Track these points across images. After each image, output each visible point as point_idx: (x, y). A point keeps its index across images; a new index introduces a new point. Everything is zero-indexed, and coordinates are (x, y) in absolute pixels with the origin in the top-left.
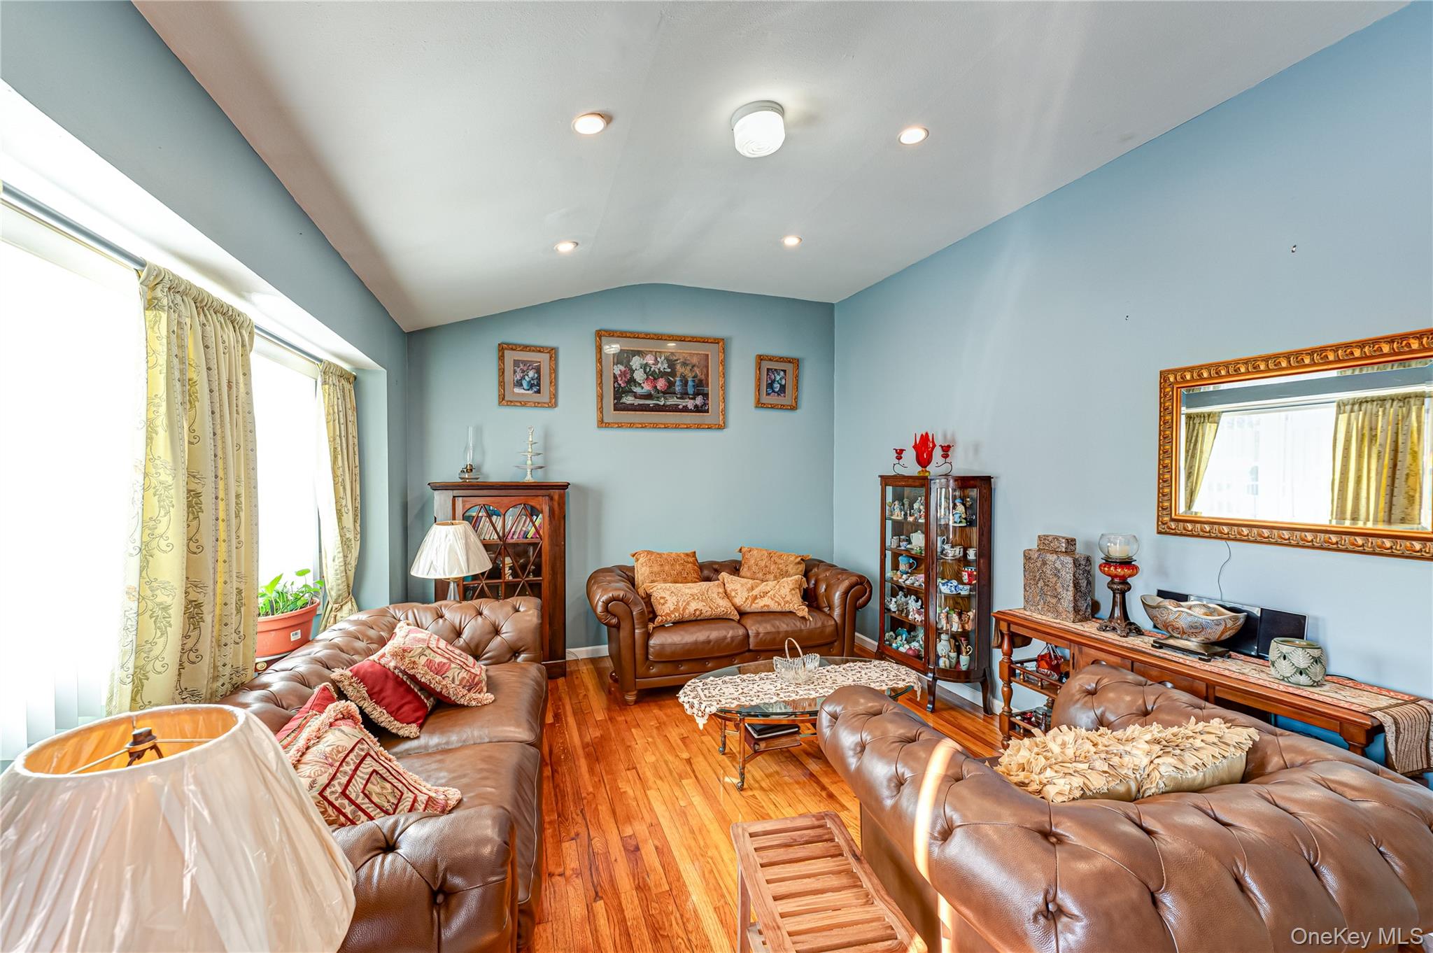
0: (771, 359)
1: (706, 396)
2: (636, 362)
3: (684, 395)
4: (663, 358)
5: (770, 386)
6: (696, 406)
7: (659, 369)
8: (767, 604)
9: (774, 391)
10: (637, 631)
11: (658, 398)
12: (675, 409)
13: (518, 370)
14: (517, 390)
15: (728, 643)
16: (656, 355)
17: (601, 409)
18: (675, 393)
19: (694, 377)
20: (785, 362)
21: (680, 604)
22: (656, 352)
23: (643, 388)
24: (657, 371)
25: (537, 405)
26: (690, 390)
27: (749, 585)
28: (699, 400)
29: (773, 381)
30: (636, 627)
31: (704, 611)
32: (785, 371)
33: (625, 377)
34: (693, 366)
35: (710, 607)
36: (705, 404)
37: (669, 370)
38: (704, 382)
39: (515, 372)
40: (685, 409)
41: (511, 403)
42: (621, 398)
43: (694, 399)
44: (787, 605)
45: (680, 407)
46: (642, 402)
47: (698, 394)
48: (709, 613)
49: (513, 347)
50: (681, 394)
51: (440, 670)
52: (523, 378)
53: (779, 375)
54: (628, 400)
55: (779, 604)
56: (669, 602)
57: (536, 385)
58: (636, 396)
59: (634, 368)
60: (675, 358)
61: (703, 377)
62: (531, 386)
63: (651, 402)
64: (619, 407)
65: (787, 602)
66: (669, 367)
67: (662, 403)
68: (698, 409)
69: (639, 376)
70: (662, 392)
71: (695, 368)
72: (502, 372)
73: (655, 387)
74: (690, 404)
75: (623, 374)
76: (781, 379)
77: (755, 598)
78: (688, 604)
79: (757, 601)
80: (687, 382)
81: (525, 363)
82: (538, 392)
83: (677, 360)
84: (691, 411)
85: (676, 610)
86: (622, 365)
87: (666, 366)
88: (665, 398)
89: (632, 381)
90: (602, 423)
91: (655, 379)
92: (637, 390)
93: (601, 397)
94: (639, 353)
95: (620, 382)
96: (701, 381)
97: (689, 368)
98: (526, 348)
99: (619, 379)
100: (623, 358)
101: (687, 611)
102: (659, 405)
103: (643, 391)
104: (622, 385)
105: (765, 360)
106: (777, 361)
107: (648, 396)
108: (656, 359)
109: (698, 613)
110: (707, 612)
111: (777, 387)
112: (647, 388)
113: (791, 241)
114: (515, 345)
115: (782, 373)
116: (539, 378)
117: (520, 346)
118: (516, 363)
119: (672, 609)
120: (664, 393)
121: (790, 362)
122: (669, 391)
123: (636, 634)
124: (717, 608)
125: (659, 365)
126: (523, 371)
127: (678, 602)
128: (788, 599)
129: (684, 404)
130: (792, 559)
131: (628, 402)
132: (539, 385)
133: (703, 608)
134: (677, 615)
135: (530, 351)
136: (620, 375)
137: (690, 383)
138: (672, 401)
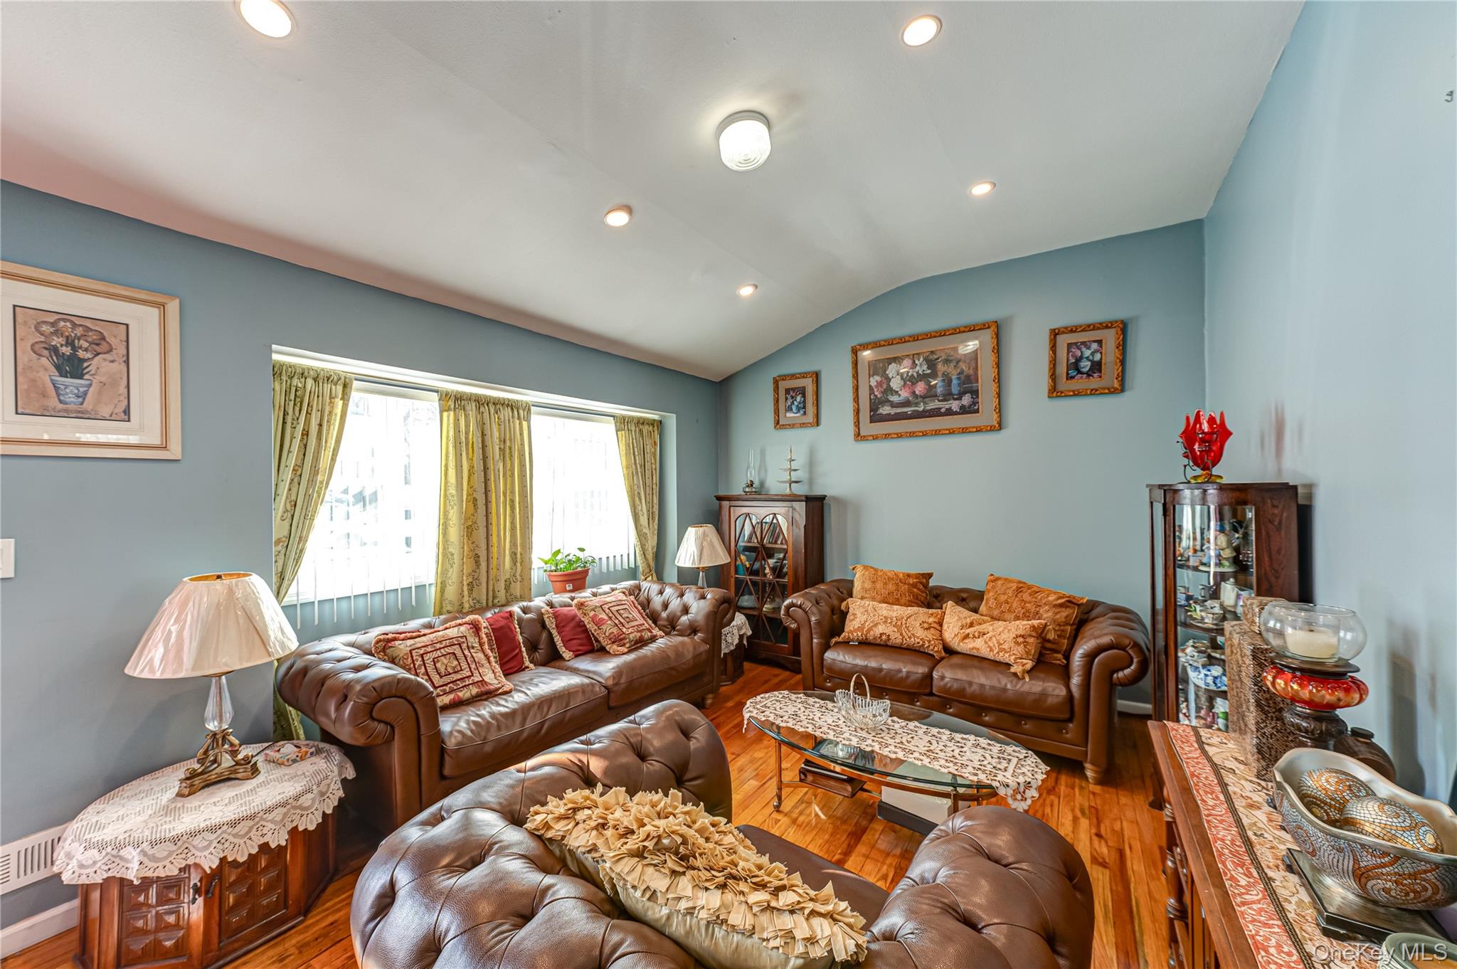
0: (1072, 330)
1: (975, 393)
2: (892, 370)
3: (948, 396)
4: (921, 359)
5: (1076, 366)
6: (962, 407)
7: (918, 373)
8: (977, 646)
9: (1080, 372)
10: (815, 641)
11: (917, 404)
12: (936, 413)
13: (789, 397)
14: (789, 415)
15: (902, 677)
16: (913, 357)
17: (857, 424)
18: (936, 396)
19: (959, 374)
20: (1099, 329)
21: (867, 624)
22: (914, 355)
23: (900, 395)
24: (915, 375)
25: (803, 425)
26: (955, 390)
27: (968, 621)
28: (966, 400)
29: (1079, 360)
30: (814, 636)
31: (892, 637)
32: (1100, 342)
33: (882, 387)
34: (957, 363)
35: (901, 634)
36: (975, 403)
37: (929, 371)
38: (972, 377)
39: (786, 399)
40: (950, 412)
41: (784, 427)
42: (878, 409)
43: (960, 399)
44: (1001, 654)
45: (943, 410)
46: (899, 410)
47: (965, 393)
48: (898, 641)
49: (783, 378)
50: (944, 395)
51: (599, 623)
52: (793, 403)
53: (1089, 348)
54: (885, 410)
55: (991, 650)
56: (858, 620)
57: (803, 407)
58: (893, 405)
59: (890, 376)
60: (935, 357)
61: (971, 372)
62: (799, 409)
63: (908, 410)
64: (876, 418)
65: (1001, 650)
66: (928, 368)
67: (921, 409)
68: (964, 410)
69: (896, 384)
70: (921, 396)
71: (961, 363)
72: (777, 401)
73: (914, 393)
74: (955, 405)
75: (879, 384)
76: (1093, 354)
77: (967, 636)
78: (876, 625)
79: (966, 641)
80: (950, 381)
81: (793, 389)
82: (805, 413)
83: (938, 359)
84: (956, 413)
85: (861, 629)
86: (878, 375)
87: (925, 367)
88: (925, 403)
89: (890, 390)
90: (858, 436)
91: (913, 384)
92: (894, 399)
93: (857, 412)
94: (896, 360)
95: (876, 393)
96: (968, 377)
97: (952, 365)
98: (793, 376)
99: (875, 390)
100: (878, 368)
101: (872, 633)
102: (918, 411)
103: (901, 398)
104: (879, 396)
105: (1063, 333)
106: (1084, 330)
107: (907, 403)
108: (914, 362)
109: (884, 637)
110: (896, 638)
111: (1085, 365)
112: (905, 394)
113: (981, 190)
114: (785, 376)
115: (1095, 346)
116: (804, 402)
117: (788, 375)
118: (787, 391)
119: (856, 627)
120: (924, 397)
121: (1107, 327)
122: (930, 394)
123: (814, 645)
124: (910, 638)
125: (918, 368)
126: (792, 397)
127: (865, 622)
128: (1006, 646)
129: (947, 407)
130: (1051, 598)
131: (884, 413)
132: (804, 407)
133: (891, 634)
134: (860, 634)
135: (796, 378)
136: (876, 386)
137: (955, 382)
138: (933, 405)
